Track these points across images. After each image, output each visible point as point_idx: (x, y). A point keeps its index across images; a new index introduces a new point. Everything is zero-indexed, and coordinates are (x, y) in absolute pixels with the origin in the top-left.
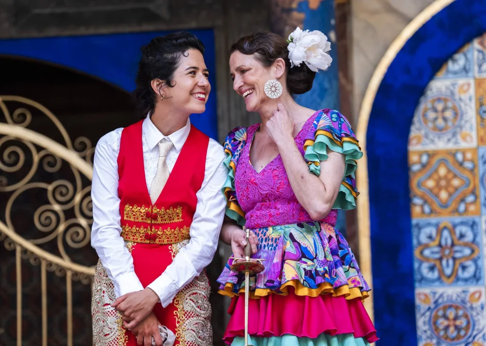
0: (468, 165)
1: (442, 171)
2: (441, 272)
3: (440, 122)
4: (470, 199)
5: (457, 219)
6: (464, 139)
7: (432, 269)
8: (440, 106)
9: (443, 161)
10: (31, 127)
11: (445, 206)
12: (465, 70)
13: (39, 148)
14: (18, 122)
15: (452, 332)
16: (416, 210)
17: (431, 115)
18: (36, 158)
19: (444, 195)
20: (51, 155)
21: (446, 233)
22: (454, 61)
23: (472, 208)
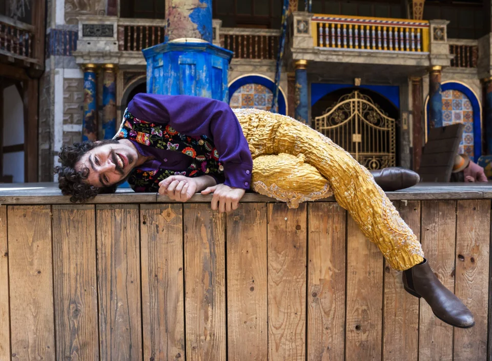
10: (367, 101)
14: (364, 100)
18: (368, 107)
20: (371, 106)
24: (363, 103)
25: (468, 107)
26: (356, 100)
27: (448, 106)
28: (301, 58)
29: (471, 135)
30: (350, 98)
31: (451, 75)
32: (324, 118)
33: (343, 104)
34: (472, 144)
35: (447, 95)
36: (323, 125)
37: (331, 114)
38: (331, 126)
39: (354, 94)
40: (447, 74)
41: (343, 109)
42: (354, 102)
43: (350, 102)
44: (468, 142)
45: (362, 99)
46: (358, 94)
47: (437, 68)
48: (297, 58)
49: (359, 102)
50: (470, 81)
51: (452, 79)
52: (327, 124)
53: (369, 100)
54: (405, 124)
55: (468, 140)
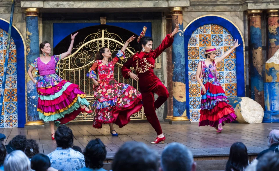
0: (198, 50)
1: (193, 51)
2: (193, 69)
3: (193, 42)
4: (198, 56)
5: (196, 60)
6: (197, 45)
7: (191, 68)
8: (193, 39)
9: (193, 49)
10: (115, 39)
11: (193, 57)
12: (197, 33)
13: (117, 43)
14: (113, 38)
15: (194, 80)
16: (189, 58)
17: (191, 41)
18: (117, 45)
19: (193, 55)
20: (119, 45)
21: (193, 62)
22: (195, 31)
23: (198, 58)
24: (111, 42)
25: (229, 43)
26: (103, 39)
27: (207, 42)
28: (28, 6)
29: (234, 72)
30: (96, 38)
31: (211, 8)
32: (68, 59)
33: (89, 44)
34: (234, 82)
35: (205, 30)
36: (67, 66)
37: (76, 55)
38: (76, 67)
39: (101, 33)
40: (207, 7)
41: (89, 49)
42: (100, 42)
43: (97, 41)
44: (231, 80)
45: (110, 37)
46: (105, 32)
47: (177, 9)
48: (25, 6)
49: (106, 41)
50: (233, 13)
51: (212, 12)
52: (71, 65)
53: (117, 39)
54: (158, 62)
55: (230, 77)
